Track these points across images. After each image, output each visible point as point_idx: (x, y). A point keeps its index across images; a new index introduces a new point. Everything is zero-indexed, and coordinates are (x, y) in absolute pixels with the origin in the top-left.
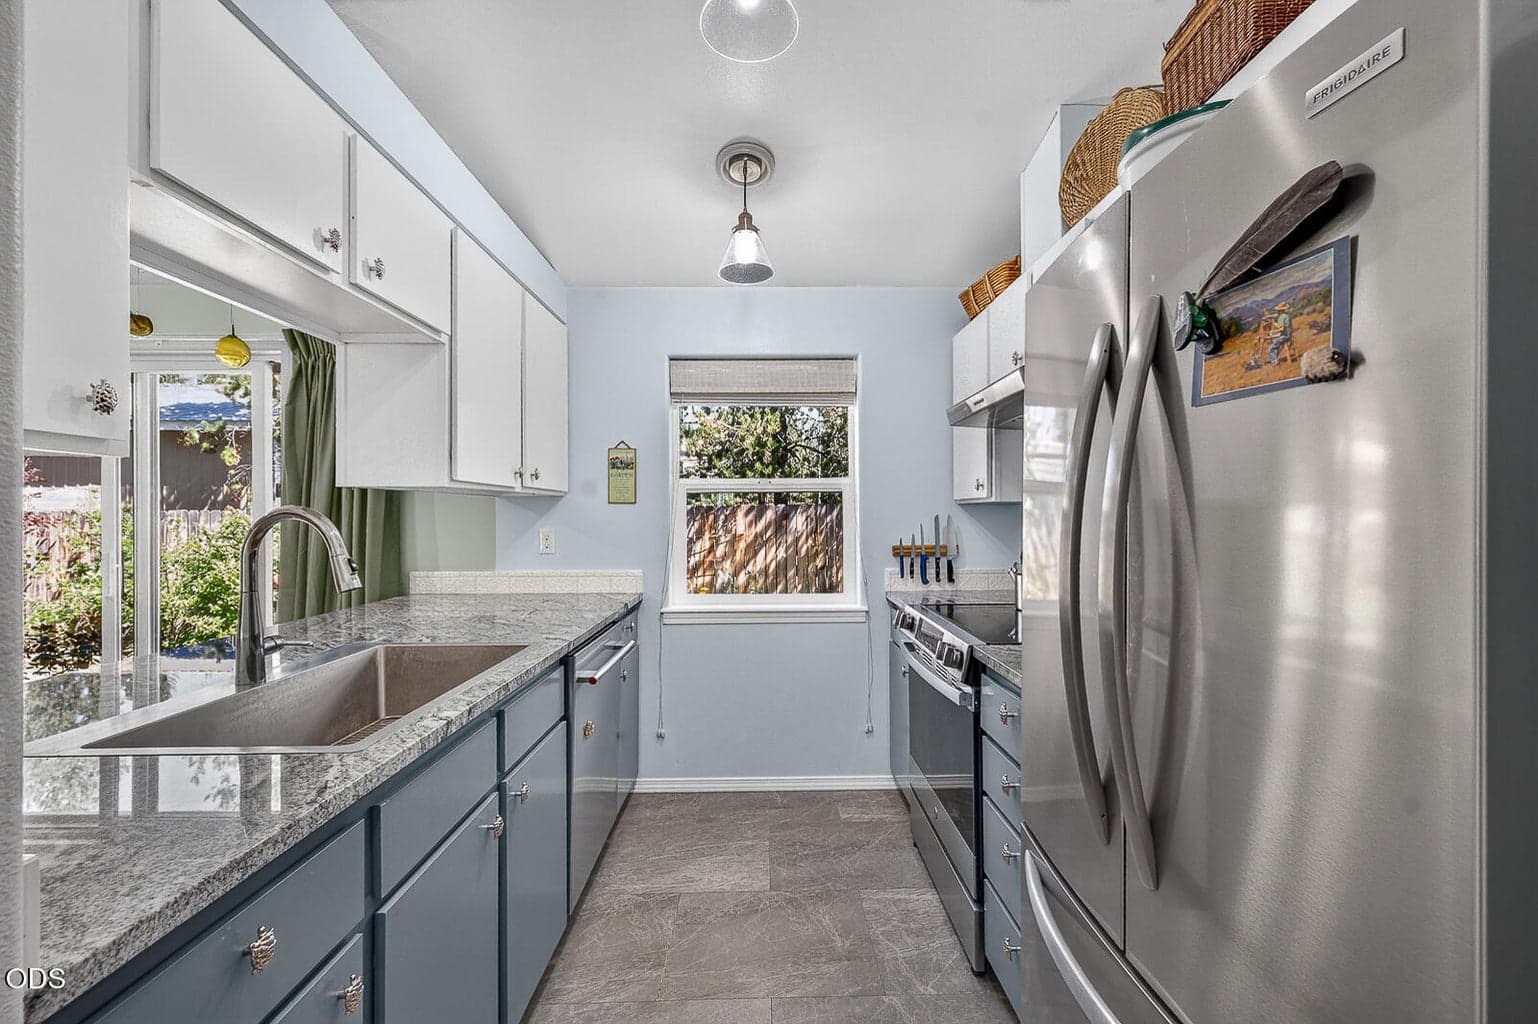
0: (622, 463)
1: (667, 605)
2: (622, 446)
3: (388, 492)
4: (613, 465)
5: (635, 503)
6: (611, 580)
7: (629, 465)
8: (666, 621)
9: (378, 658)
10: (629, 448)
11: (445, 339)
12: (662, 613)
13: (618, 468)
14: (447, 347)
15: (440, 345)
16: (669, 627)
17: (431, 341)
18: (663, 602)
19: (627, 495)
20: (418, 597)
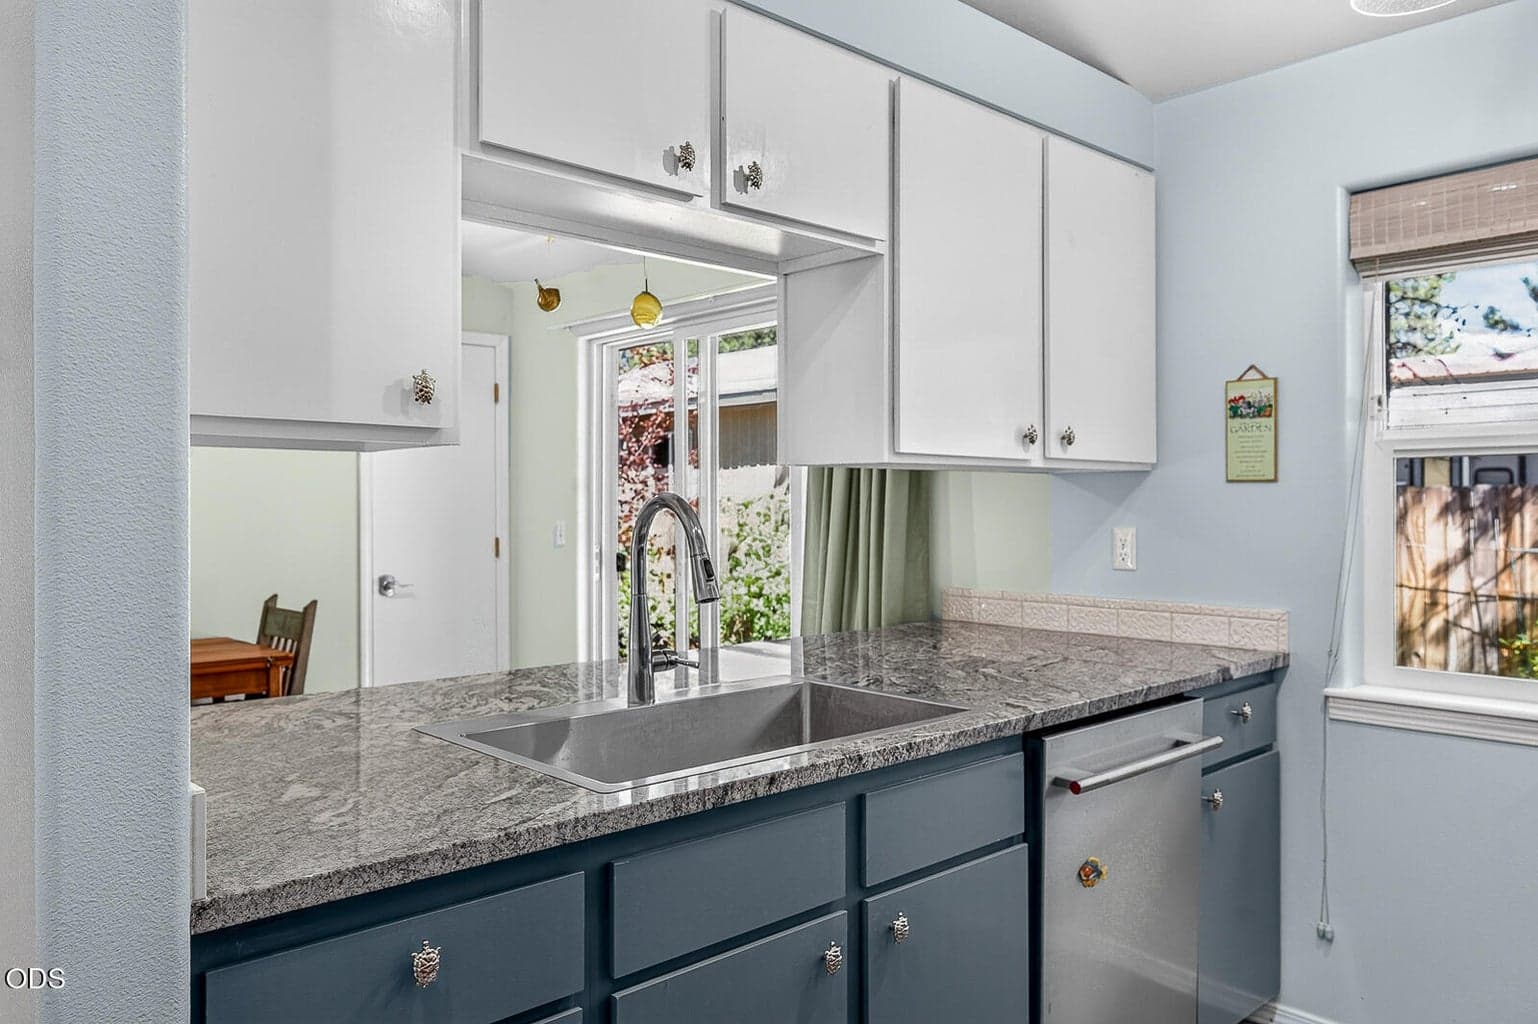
0: (1249, 405)
1: (1339, 683)
2: (1252, 374)
3: (911, 471)
4: (1234, 412)
5: (1275, 480)
6: (1230, 623)
7: (1264, 410)
8: (1334, 713)
9: (803, 698)
10: (1265, 377)
11: (881, 248)
12: (1327, 698)
13: (1242, 416)
14: (886, 259)
15: (878, 257)
16: (1341, 726)
17: (859, 255)
18: (1331, 674)
19: (1258, 466)
20: (951, 625)
